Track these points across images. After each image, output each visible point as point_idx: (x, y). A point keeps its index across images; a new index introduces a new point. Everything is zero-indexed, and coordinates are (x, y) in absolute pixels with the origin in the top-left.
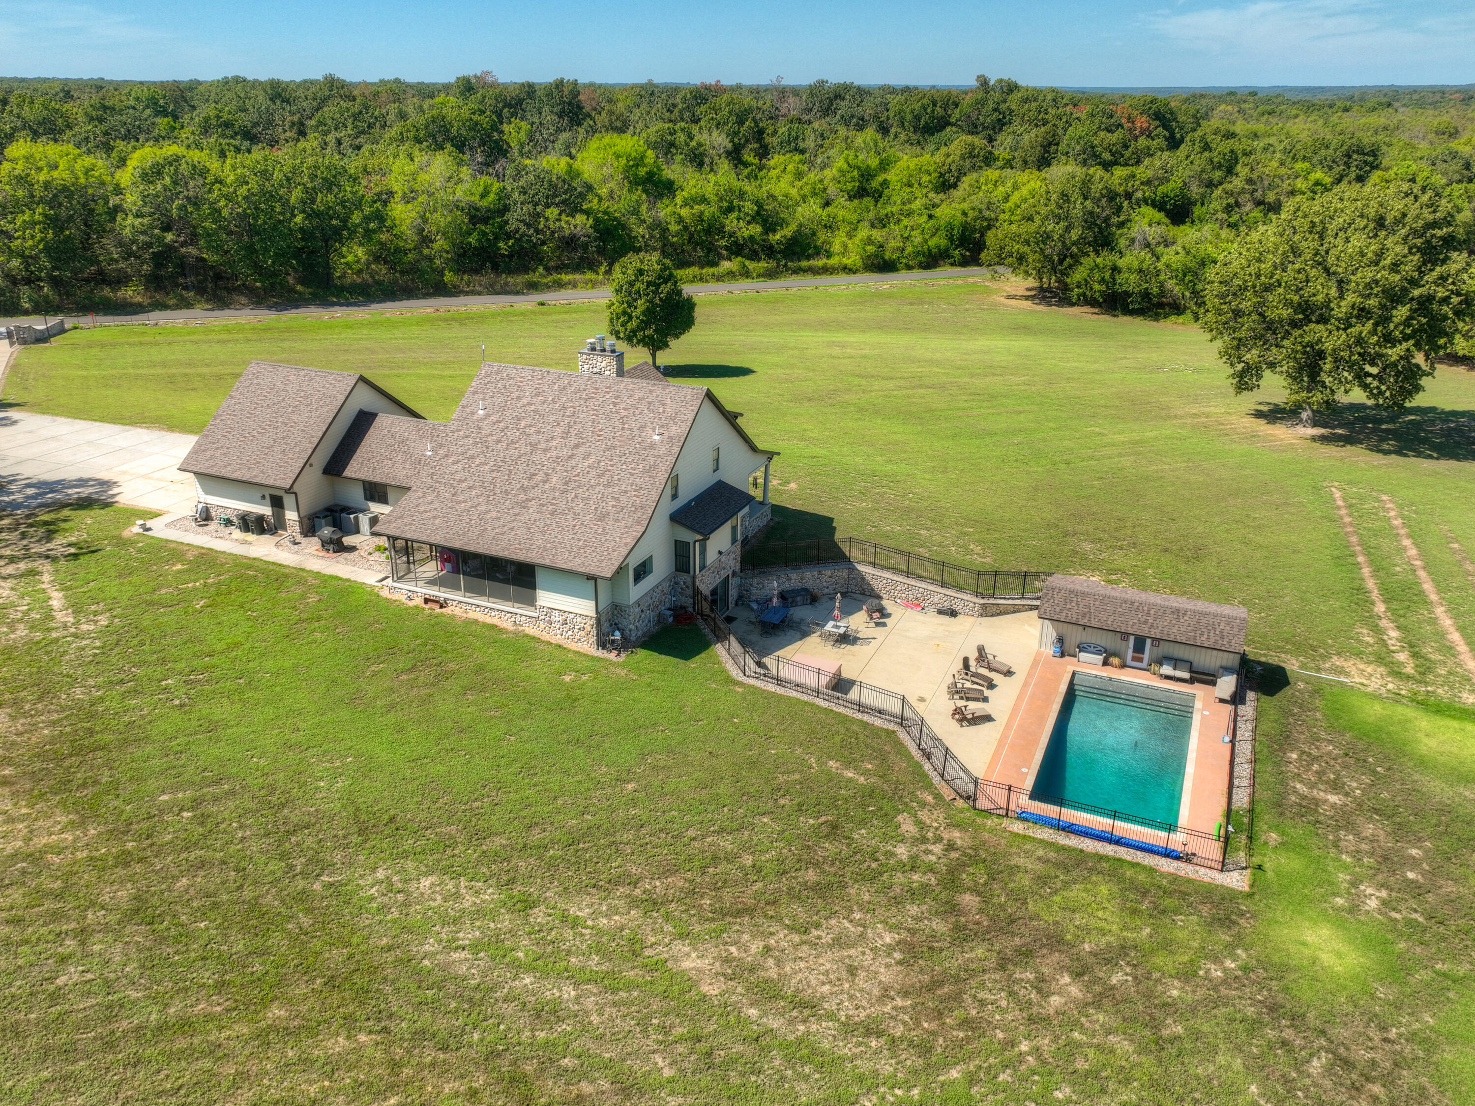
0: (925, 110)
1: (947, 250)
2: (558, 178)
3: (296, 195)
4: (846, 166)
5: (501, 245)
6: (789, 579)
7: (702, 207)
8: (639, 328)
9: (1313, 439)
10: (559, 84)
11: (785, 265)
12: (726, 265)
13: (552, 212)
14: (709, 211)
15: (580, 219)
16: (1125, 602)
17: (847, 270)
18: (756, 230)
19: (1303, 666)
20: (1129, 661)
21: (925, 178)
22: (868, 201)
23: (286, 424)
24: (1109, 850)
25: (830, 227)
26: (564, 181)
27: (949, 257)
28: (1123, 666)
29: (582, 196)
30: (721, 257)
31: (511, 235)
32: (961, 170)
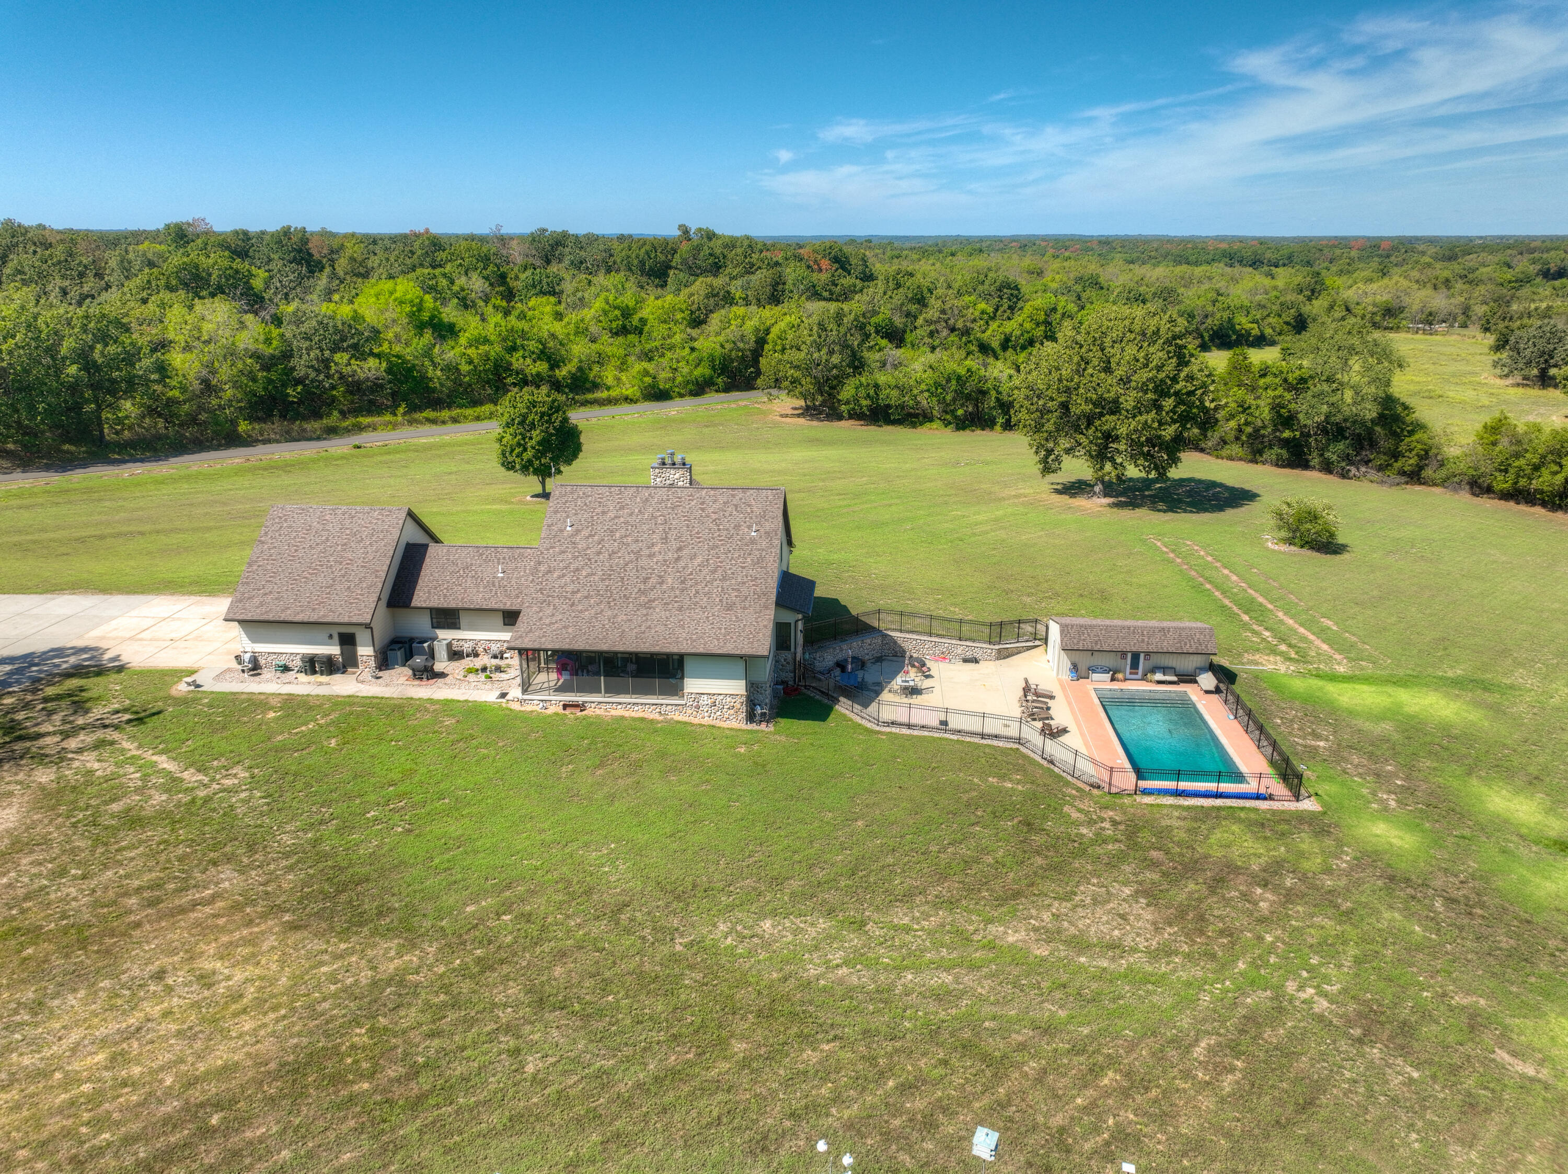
1: (712, 378)
2: (343, 324)
3: (67, 346)
4: (607, 306)
5: (289, 391)
6: (841, 650)
7: (487, 348)
8: (533, 458)
10: (286, 232)
11: (572, 399)
13: (341, 358)
14: (496, 350)
15: (372, 362)
16: (1124, 628)
17: (628, 400)
18: (542, 367)
20: (1130, 674)
21: (679, 316)
22: (631, 337)
23: (341, 563)
26: (350, 326)
27: (713, 384)
28: (1127, 678)
29: (370, 339)
31: (299, 381)
32: (707, 308)
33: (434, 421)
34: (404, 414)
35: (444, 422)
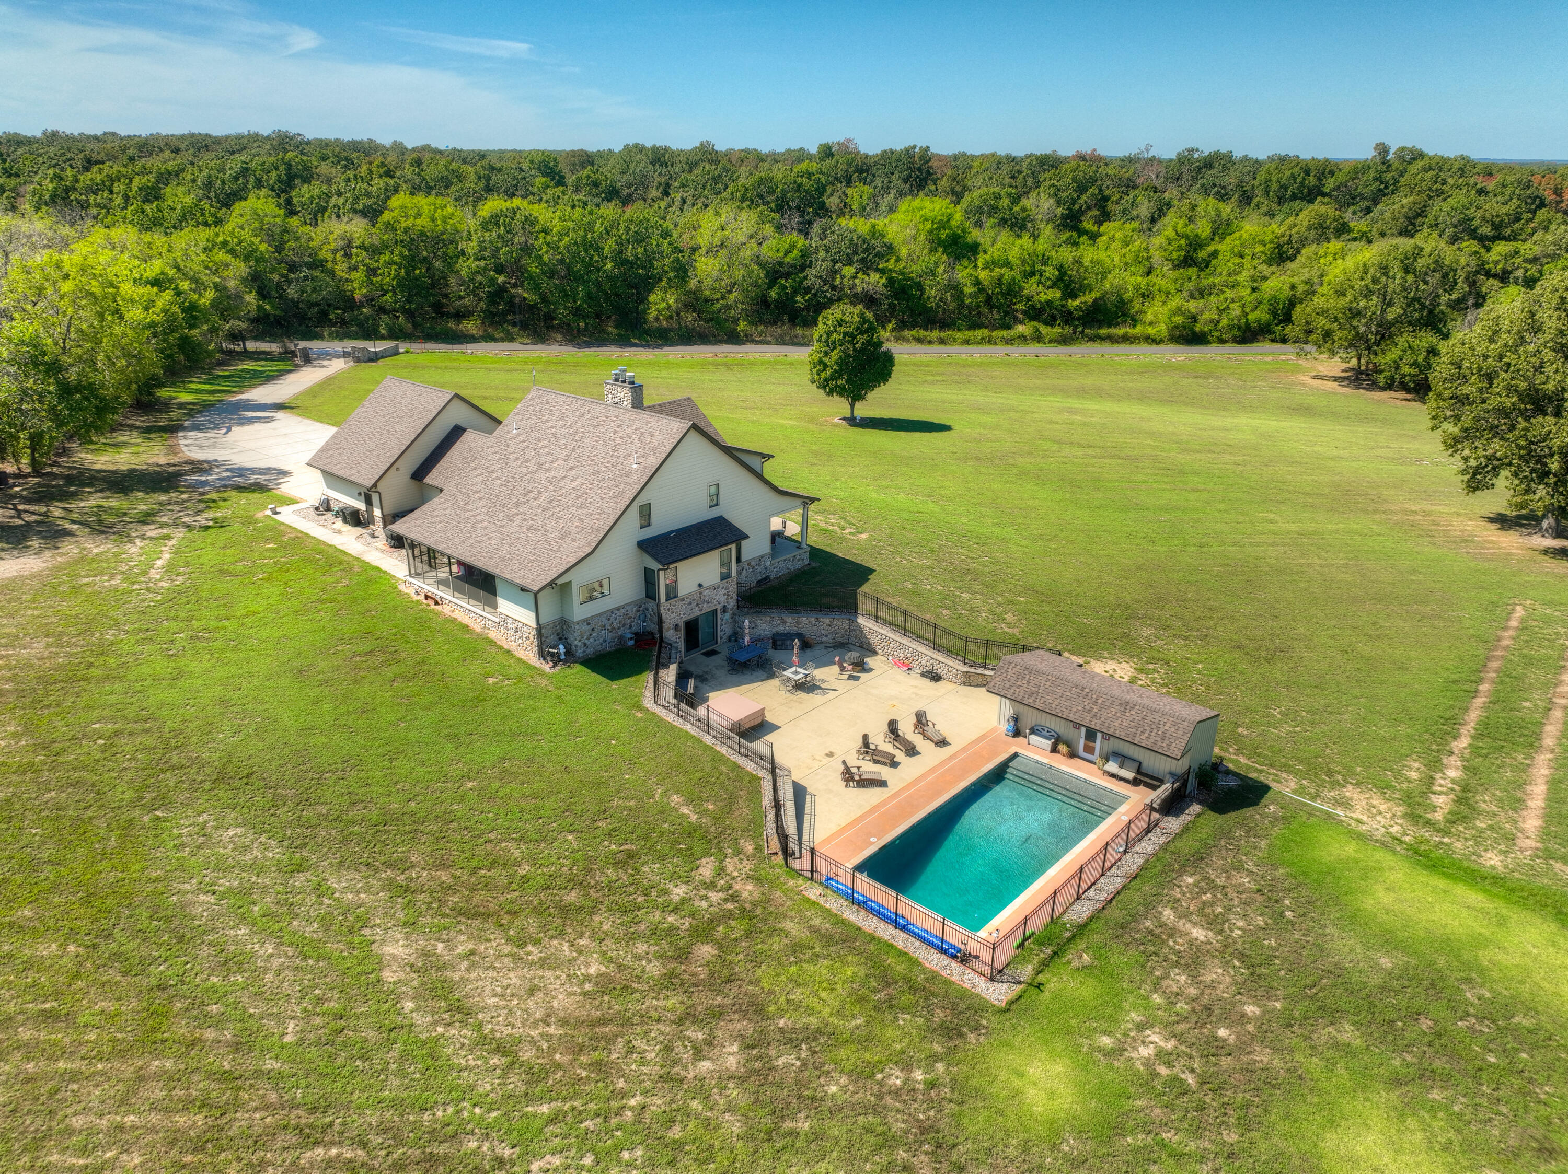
0: (1295, 179)
1: (1268, 325)
2: (858, 238)
3: (609, 246)
4: (1173, 234)
5: (798, 298)
6: (784, 622)
7: (1003, 271)
8: (832, 378)
9: (1546, 552)
10: (909, 152)
11: (1082, 333)
12: (1020, 329)
13: (848, 271)
14: (1007, 274)
15: (874, 277)
16: (1077, 686)
17: (1149, 340)
18: (1055, 294)
19: (1301, 791)
20: (1081, 752)
21: (1259, 248)
22: (1192, 272)
23: (389, 432)
24: (886, 932)
25: (1146, 296)
26: (864, 241)
28: (1073, 755)
29: (880, 255)
30: (1017, 321)
31: (808, 290)
32: (1303, 242)
33: (919, 340)
34: (892, 331)
35: (930, 342)
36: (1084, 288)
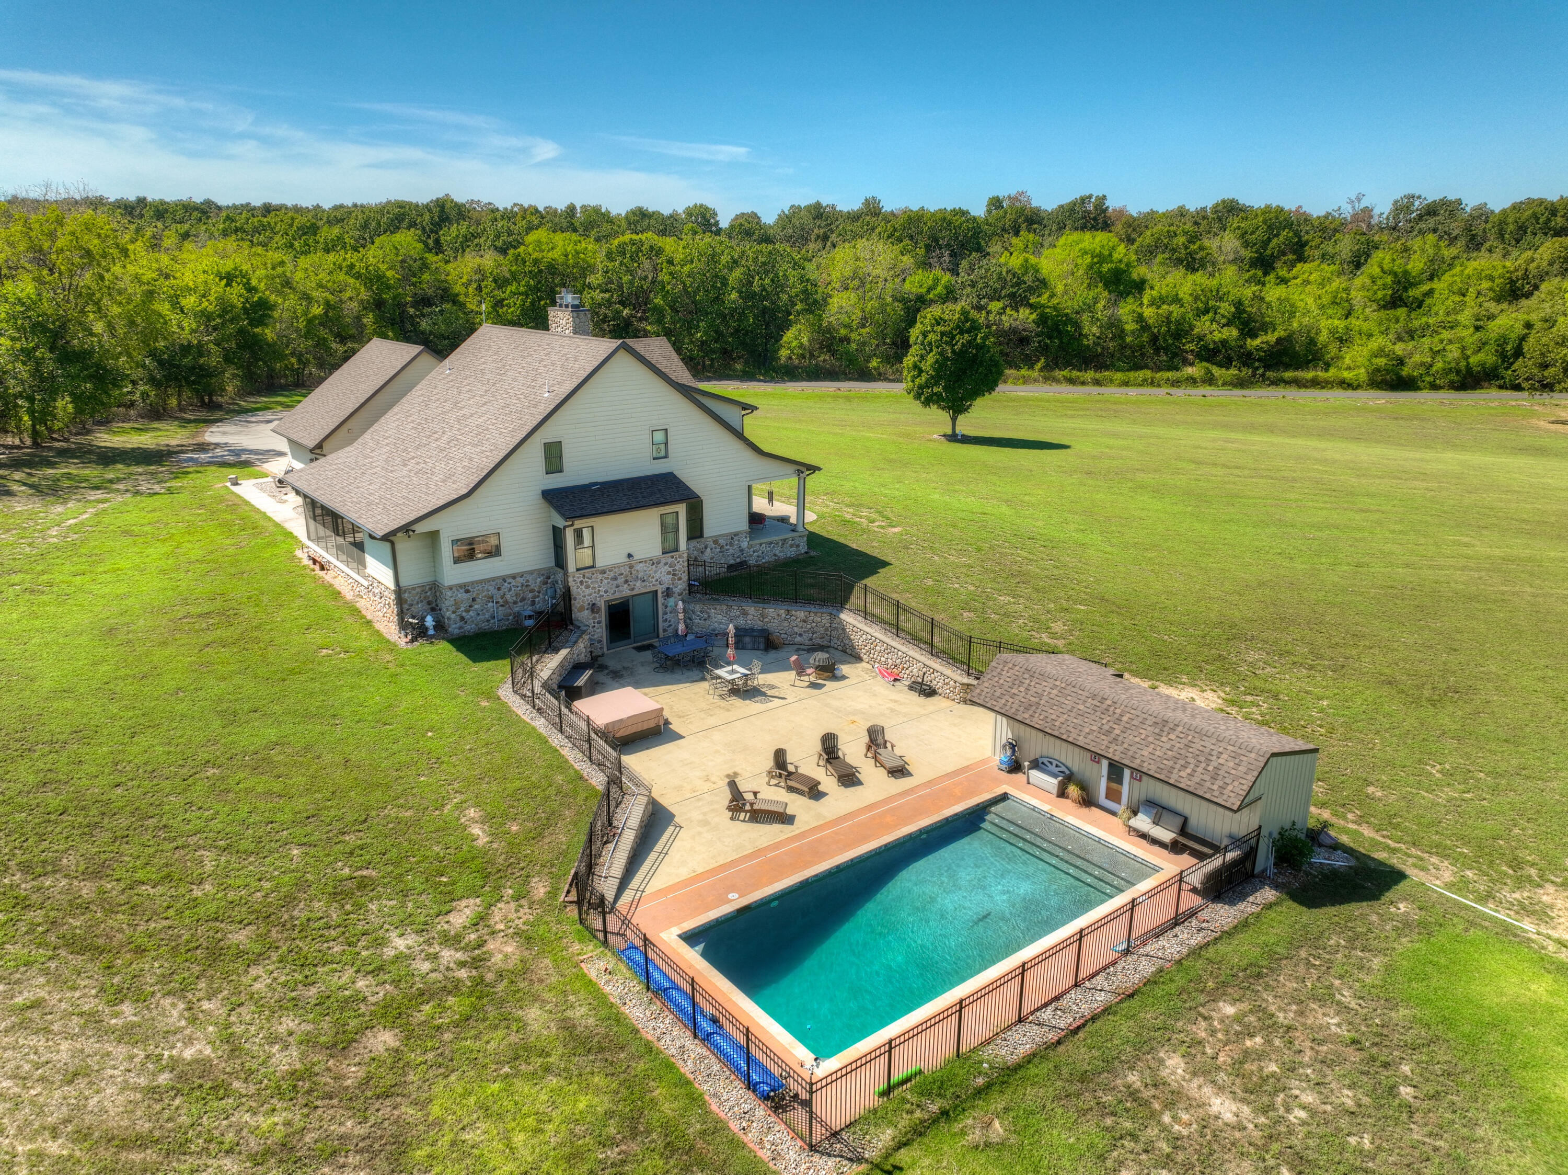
0: (1537, 219)
1: (1495, 368)
2: (1008, 272)
4: (1378, 270)
6: (745, 614)
7: (1173, 308)
11: (1263, 375)
12: (1190, 370)
13: (995, 306)
14: (1177, 311)
15: (1024, 313)
17: (1345, 385)
18: (1231, 333)
20: (1103, 800)
21: (1486, 285)
22: (1401, 312)
24: (676, 1041)
25: (1343, 340)
26: (1014, 275)
27: (1497, 377)
29: (1031, 290)
30: (1186, 363)
32: (1543, 276)
33: (1071, 381)
34: (1041, 370)
35: (1083, 383)
36: (1265, 327)
